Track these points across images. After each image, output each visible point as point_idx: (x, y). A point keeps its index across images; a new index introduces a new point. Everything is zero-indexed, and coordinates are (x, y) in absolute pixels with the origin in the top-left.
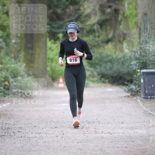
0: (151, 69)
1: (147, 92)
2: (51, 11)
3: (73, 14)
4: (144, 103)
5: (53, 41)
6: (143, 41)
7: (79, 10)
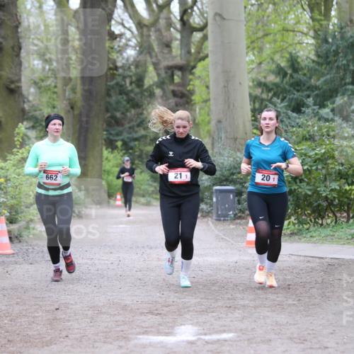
0: (225, 185)
1: (219, 213)
2: (109, 115)
3: (134, 119)
4: (216, 226)
5: (110, 150)
6: (216, 153)
7: (142, 114)
